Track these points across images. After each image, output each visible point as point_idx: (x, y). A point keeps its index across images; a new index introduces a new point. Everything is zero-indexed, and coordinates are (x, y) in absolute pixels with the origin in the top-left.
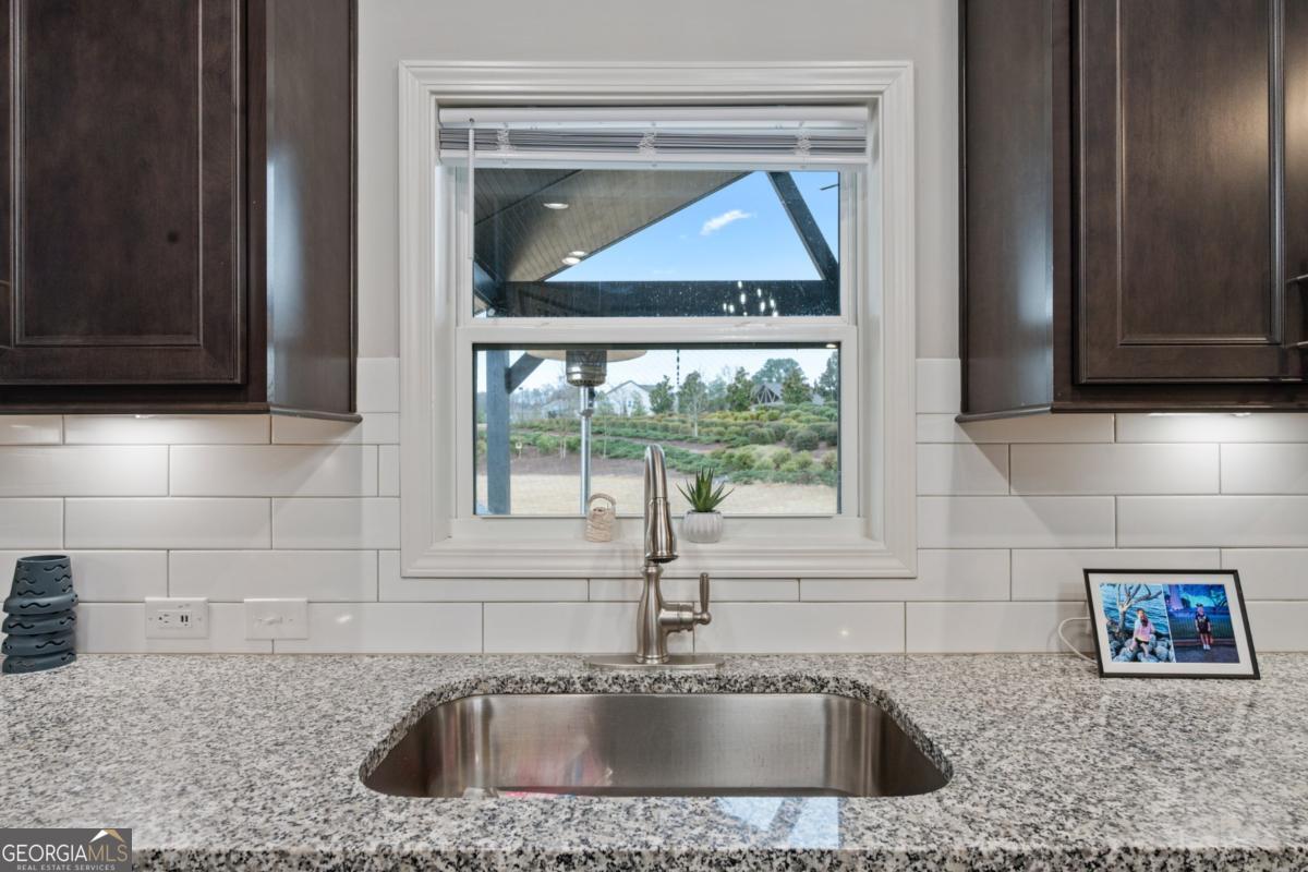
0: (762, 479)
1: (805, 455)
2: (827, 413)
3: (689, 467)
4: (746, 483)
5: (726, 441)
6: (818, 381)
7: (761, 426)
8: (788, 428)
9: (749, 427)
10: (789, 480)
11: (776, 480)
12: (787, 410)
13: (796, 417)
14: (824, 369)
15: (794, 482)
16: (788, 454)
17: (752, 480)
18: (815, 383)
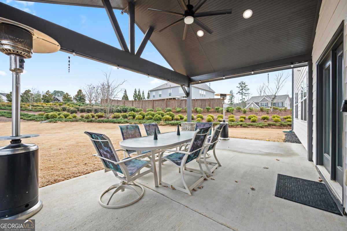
0: (61, 121)
1: (74, 114)
2: (78, 104)
3: (29, 118)
4: (55, 122)
5: (44, 111)
6: (75, 96)
7: (57, 107)
8: (67, 108)
9: (53, 107)
10: (70, 121)
11: (66, 121)
12: (65, 103)
13: (68, 105)
14: (76, 93)
15: (72, 121)
16: (69, 114)
17: (57, 121)
18: (74, 97)
